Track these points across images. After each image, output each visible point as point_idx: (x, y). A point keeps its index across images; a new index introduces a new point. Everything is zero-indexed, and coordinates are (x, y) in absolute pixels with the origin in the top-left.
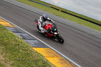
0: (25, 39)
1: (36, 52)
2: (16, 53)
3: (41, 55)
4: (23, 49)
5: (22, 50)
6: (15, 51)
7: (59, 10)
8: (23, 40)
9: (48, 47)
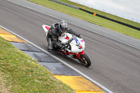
0: (41, 61)
1: (61, 83)
2: (29, 84)
3: (69, 87)
4: (40, 77)
5: (38, 79)
6: (27, 81)
7: (92, 13)
8: (39, 64)
9: (79, 75)
